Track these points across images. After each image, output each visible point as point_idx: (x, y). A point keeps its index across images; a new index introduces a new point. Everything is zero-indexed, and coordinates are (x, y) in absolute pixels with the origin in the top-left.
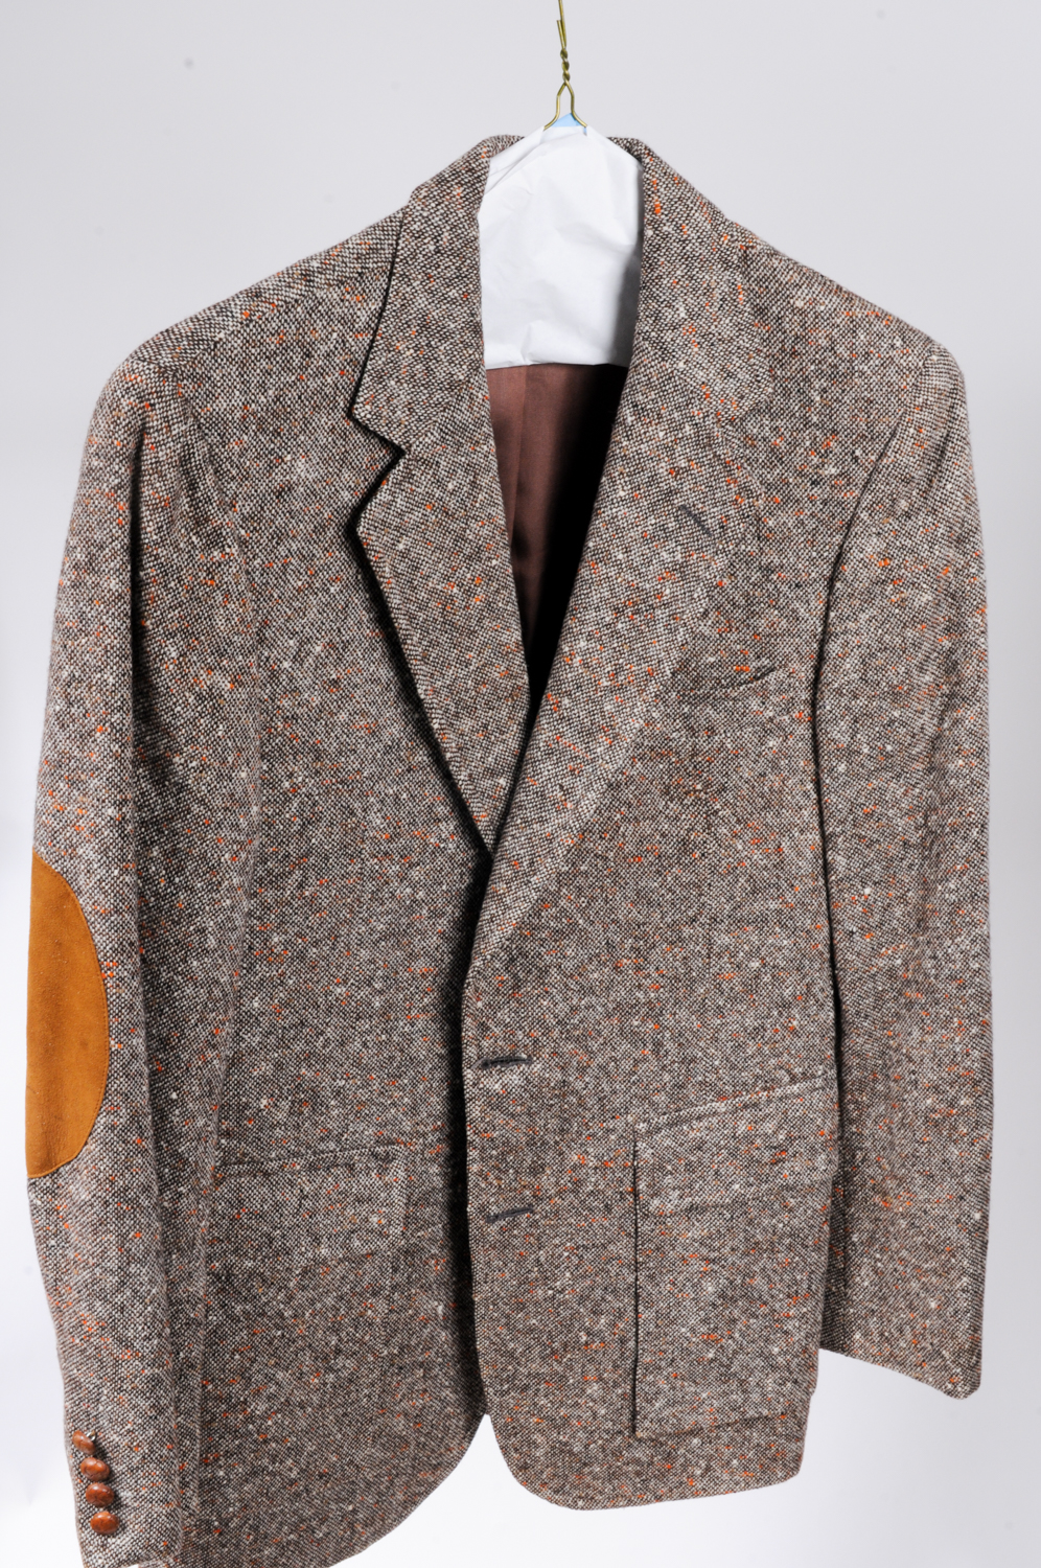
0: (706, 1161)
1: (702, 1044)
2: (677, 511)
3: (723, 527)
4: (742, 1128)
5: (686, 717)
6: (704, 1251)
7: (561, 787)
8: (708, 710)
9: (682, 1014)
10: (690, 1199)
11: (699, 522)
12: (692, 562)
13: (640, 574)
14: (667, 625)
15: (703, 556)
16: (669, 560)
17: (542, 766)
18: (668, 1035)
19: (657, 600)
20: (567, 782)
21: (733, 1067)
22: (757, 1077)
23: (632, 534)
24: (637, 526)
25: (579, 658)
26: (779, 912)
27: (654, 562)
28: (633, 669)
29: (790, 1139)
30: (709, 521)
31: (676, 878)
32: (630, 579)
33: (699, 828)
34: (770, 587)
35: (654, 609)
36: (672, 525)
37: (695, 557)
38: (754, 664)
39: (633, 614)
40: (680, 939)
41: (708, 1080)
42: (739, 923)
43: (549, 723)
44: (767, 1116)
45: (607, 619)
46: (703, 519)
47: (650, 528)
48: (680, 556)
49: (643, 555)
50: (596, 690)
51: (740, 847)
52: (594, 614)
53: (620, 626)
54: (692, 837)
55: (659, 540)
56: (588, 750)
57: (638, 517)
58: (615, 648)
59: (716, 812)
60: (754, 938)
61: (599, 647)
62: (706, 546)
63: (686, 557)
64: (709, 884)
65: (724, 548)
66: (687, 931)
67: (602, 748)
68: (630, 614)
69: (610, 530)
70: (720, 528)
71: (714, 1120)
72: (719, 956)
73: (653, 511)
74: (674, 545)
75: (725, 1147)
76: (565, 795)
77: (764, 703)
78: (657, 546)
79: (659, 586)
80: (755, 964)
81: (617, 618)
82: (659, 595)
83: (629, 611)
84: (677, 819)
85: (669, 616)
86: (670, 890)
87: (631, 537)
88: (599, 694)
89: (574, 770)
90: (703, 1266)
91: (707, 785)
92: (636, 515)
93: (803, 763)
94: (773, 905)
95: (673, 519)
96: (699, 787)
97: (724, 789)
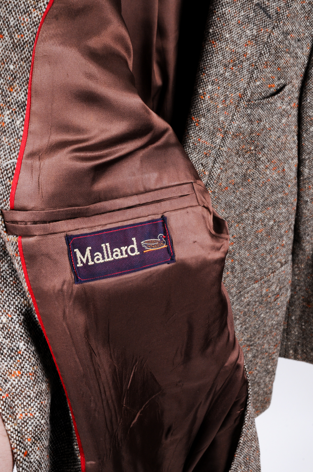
0: (251, 309)
1: (249, 262)
2: (255, 7)
3: (277, 13)
4: (264, 291)
5: (249, 115)
6: (248, 343)
7: (202, 164)
8: (259, 110)
9: (242, 252)
10: (245, 326)
11: (265, 11)
12: (261, 34)
13: (236, 44)
14: (248, 70)
15: (267, 30)
16: (250, 35)
17: (192, 156)
18: (236, 263)
19: (244, 57)
20: (204, 161)
21: (261, 267)
22: (269, 269)
23: (233, 22)
24: (235, 17)
25: (208, 96)
26: (282, 198)
27: (243, 36)
28: (233, 96)
29: (280, 289)
30: (271, 10)
31: (241, 192)
32: (232, 48)
33: (251, 167)
34: (287, 42)
35: (242, 62)
36: (252, 15)
37: (263, 31)
38: (277, 83)
39: (233, 67)
40: (242, 220)
41: (251, 276)
42: (265, 206)
43: (194, 133)
44: (273, 283)
45: (221, 72)
46: (267, 10)
47: (241, 17)
48: (255, 31)
49: (238, 33)
50: (217, 111)
51: (268, 173)
52: (215, 70)
53: (227, 74)
54: (248, 172)
55: (245, 24)
56: (213, 142)
57: (236, 12)
58: (224, 87)
59: (259, 159)
60: (272, 212)
61: (217, 88)
62: (268, 25)
63: (258, 32)
64: (255, 192)
65: (278, 25)
66: (245, 215)
67: (219, 140)
68: (231, 67)
69: (222, 21)
70: (276, 14)
71: (253, 291)
72: (257, 223)
73: (243, 8)
74: (253, 25)
75: (258, 301)
76: (204, 168)
77: (282, 102)
78: (244, 27)
79: (245, 50)
80: (271, 223)
81: (225, 70)
82: (245, 54)
83: (231, 66)
84: (242, 165)
85: (249, 65)
86: (238, 199)
87: (233, 24)
88: (218, 112)
89: (207, 154)
90: (248, 349)
91: (256, 147)
92: (235, 11)
93: (294, 128)
94: (280, 195)
95: (252, 11)
96: (252, 148)
97: (264, 147)
